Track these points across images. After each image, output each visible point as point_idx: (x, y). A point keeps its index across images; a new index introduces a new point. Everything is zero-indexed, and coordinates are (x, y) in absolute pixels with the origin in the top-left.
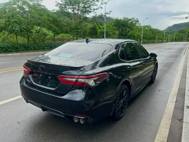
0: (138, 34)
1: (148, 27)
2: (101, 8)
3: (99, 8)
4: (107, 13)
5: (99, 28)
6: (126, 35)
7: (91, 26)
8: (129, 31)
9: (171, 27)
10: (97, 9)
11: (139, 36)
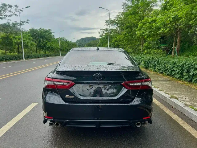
0: (55, 46)
1: (63, 39)
2: (16, 15)
3: (12, 15)
4: (24, 21)
5: (14, 38)
6: (45, 46)
7: (3, 35)
8: (47, 43)
9: (80, 40)
10: (10, 16)
11: (57, 48)
